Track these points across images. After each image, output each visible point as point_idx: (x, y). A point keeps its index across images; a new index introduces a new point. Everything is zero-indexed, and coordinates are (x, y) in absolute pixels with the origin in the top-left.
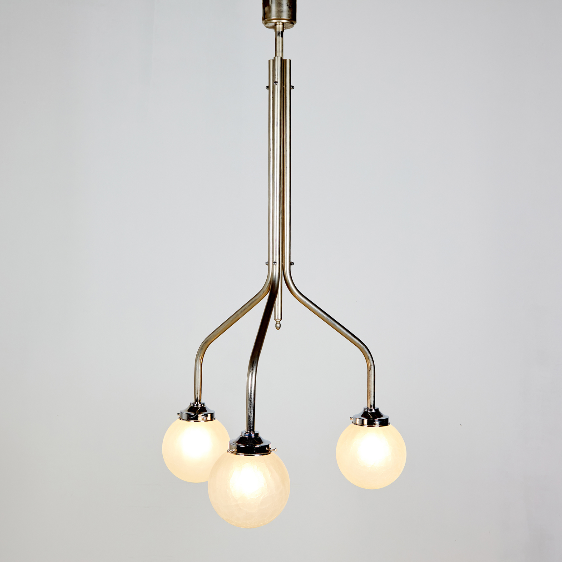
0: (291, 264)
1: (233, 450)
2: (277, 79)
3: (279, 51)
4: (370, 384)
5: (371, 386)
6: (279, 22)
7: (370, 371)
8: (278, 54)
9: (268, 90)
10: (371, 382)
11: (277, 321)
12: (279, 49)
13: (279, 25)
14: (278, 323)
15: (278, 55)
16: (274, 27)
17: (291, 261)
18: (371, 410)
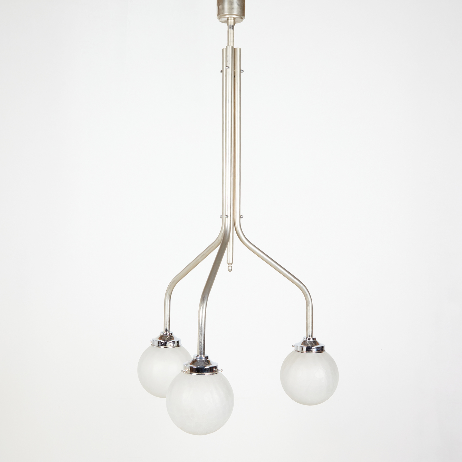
0: (241, 217)
1: (186, 370)
2: (229, 64)
3: (231, 41)
4: (308, 318)
5: (309, 319)
6: (231, 17)
7: (308, 307)
8: (230, 43)
9: (222, 74)
10: (309, 316)
11: (229, 265)
12: (231, 39)
13: (231, 19)
14: (230, 266)
15: (230, 45)
16: (227, 21)
17: (241, 215)
18: (309, 339)
